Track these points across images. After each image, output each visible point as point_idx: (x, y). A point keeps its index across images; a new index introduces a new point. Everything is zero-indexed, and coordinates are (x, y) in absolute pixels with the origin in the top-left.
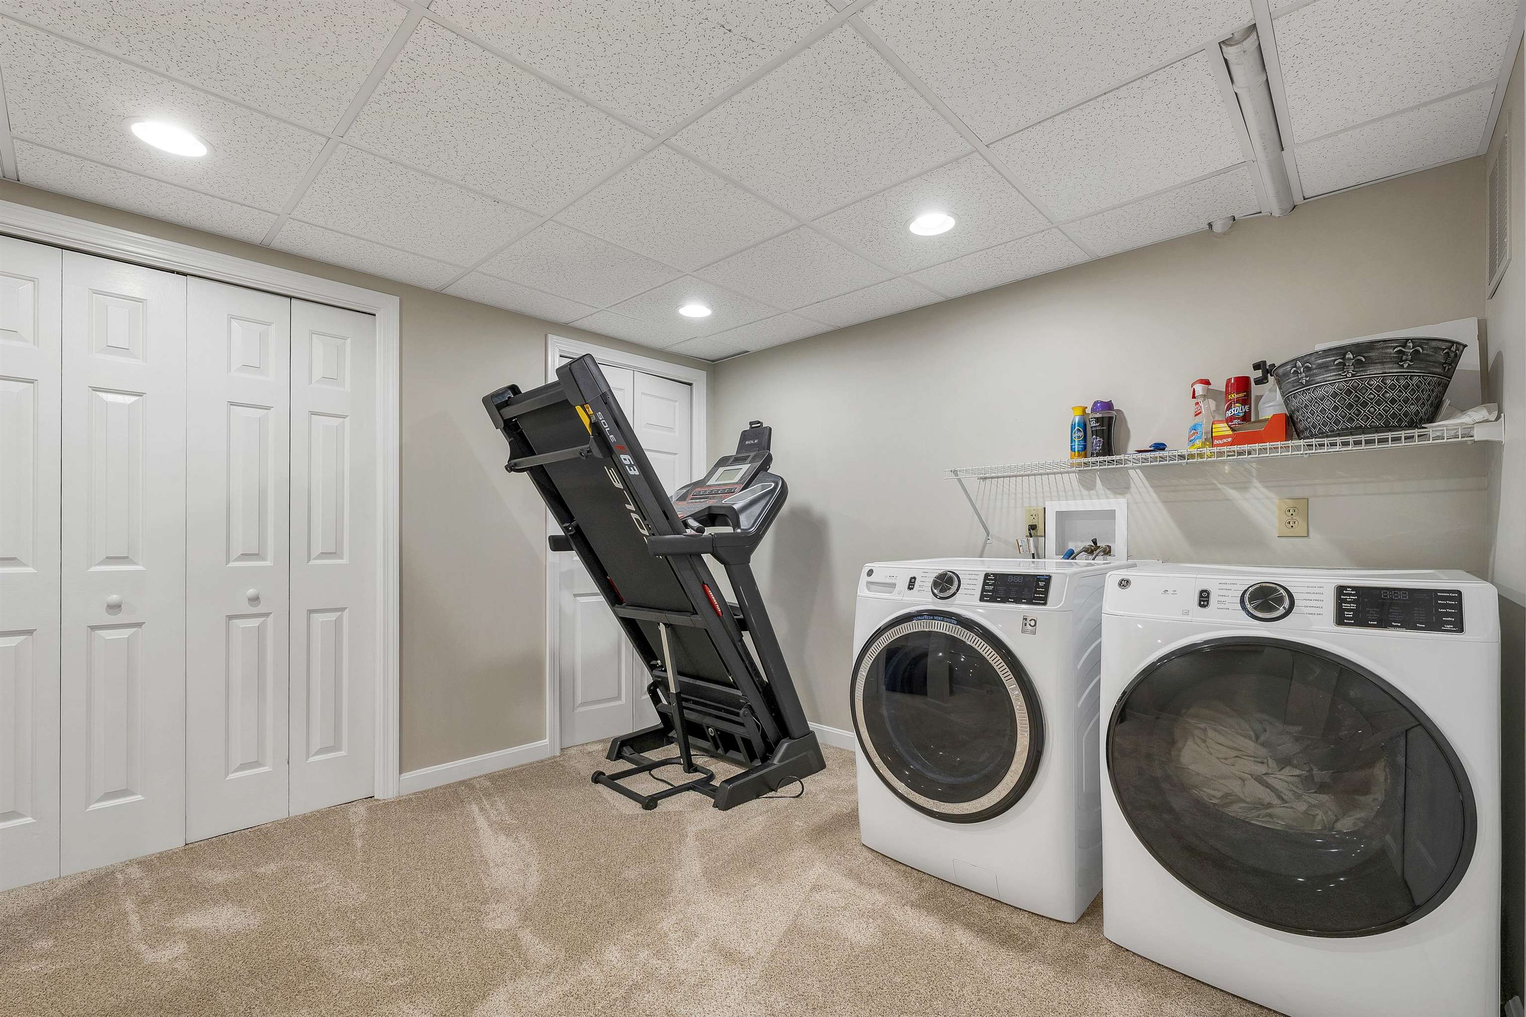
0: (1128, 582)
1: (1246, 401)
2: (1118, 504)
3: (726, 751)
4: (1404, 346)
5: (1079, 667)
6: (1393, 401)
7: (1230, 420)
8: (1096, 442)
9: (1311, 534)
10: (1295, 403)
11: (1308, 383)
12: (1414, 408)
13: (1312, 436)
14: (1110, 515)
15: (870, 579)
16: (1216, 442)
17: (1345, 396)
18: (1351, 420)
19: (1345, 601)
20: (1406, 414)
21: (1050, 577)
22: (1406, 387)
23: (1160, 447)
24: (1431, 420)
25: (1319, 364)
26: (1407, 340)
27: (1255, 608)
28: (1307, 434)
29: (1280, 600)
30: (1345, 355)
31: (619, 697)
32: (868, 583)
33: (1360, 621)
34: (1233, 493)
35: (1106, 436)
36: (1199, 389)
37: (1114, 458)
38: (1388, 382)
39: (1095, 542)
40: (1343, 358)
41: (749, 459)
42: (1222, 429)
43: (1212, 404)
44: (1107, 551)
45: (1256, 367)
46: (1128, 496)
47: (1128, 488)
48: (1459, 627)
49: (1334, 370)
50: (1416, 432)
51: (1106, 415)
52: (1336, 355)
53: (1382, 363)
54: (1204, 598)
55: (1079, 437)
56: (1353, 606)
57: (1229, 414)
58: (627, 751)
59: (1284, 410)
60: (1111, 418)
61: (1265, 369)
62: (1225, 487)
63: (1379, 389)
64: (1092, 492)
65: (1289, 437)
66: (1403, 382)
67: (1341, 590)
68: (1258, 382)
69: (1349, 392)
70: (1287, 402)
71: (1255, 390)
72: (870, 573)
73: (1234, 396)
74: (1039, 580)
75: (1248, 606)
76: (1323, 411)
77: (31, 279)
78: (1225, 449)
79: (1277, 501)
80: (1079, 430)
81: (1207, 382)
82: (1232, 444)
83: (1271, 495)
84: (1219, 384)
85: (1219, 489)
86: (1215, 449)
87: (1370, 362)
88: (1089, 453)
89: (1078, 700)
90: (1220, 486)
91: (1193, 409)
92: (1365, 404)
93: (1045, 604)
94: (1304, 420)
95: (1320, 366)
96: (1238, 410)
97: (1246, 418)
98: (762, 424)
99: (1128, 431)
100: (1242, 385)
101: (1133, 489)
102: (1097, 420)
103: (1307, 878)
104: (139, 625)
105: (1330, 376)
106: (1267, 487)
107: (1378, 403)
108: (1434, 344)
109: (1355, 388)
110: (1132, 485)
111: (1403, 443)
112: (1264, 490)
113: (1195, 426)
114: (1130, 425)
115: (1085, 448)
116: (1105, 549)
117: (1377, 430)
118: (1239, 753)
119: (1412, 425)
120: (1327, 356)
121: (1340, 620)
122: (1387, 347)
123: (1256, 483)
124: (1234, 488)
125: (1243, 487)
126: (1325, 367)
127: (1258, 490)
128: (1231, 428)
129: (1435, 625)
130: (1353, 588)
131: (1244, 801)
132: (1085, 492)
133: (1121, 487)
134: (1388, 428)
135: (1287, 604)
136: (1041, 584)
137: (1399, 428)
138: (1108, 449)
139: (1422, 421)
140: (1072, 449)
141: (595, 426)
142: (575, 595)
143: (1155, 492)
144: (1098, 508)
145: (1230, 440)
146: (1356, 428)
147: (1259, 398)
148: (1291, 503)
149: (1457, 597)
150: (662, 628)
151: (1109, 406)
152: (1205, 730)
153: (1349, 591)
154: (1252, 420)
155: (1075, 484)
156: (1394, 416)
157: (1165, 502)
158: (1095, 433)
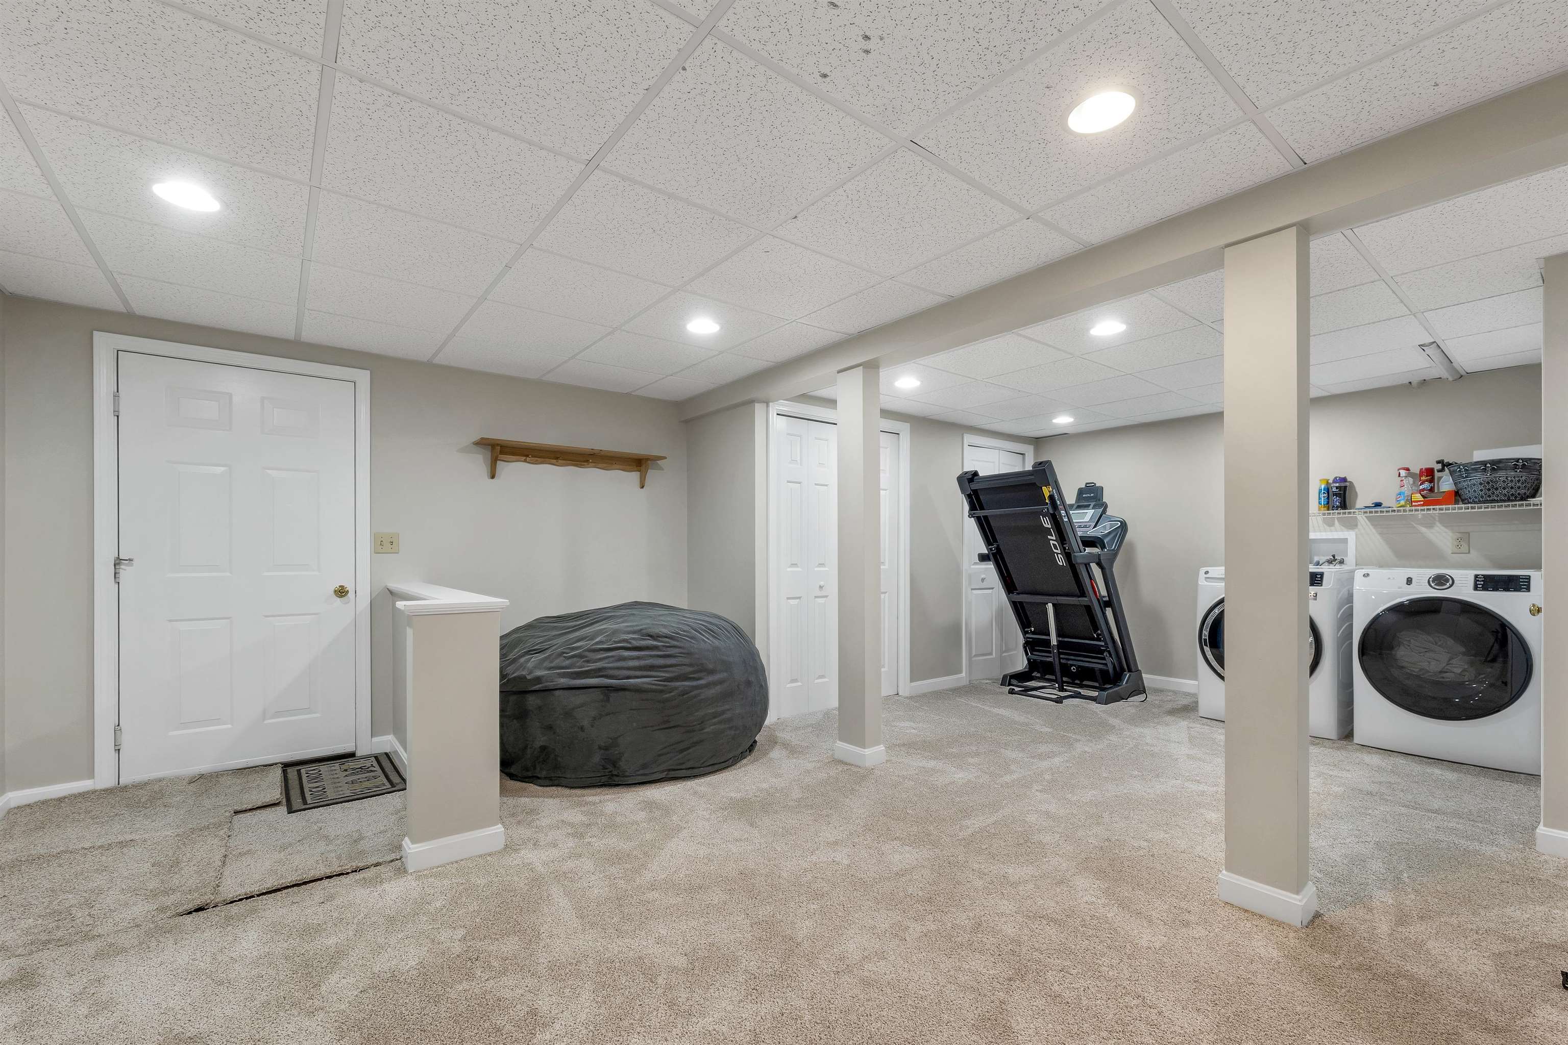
0: (1368, 574)
1: (1431, 481)
2: (1351, 536)
3: (1082, 681)
4: (1518, 462)
5: (1339, 616)
6: (1512, 488)
7: (1420, 491)
8: (1337, 501)
9: (1471, 551)
10: (1460, 486)
11: (1466, 477)
12: (1523, 491)
13: (1469, 503)
14: (1345, 541)
15: (1207, 576)
16: (1413, 504)
17: (1486, 485)
18: (1489, 496)
19: (1478, 581)
20: (1519, 494)
21: (1323, 573)
22: (1519, 481)
23: (1378, 505)
24: (1534, 496)
25: (1472, 468)
26: (1519, 459)
27: (1435, 585)
28: (1466, 501)
29: (1447, 581)
30: (1486, 465)
31: (991, 654)
32: (1206, 578)
33: (1485, 588)
34: (1423, 529)
35: (1342, 497)
36: (1403, 473)
37: (1347, 511)
38: (1509, 478)
39: (1334, 556)
40: (1485, 466)
41: (1091, 506)
42: (1417, 497)
43: (1411, 480)
44: (1342, 562)
45: (1438, 462)
46: (1357, 530)
47: (1356, 525)
48: (1528, 589)
49: (1480, 472)
50: (1524, 502)
51: (1343, 484)
52: (1482, 464)
53: (1506, 470)
54: (1409, 581)
55: (1324, 497)
56: (1482, 583)
57: (1421, 487)
58: (1014, 682)
59: (1453, 488)
60: (1345, 487)
61: (1444, 465)
62: (1419, 526)
63: (1504, 482)
64: (1332, 528)
65: (1456, 502)
66: (1517, 479)
67: (1476, 576)
68: (1439, 471)
69: (1488, 483)
70: (1455, 484)
71: (1437, 475)
72: (1207, 573)
73: (1423, 478)
74: (1317, 574)
75: (1433, 585)
76: (1475, 491)
77: (800, 436)
78: (1419, 508)
79: (1451, 534)
80: (1324, 493)
81: (1408, 469)
82: (1423, 505)
83: (1447, 530)
84: (1416, 470)
85: (1415, 527)
86: (1413, 508)
87: (1499, 469)
88: (1331, 508)
89: (1338, 633)
90: (1415, 525)
91: (1399, 483)
92: (1497, 489)
93: (1321, 586)
94: (1466, 493)
95: (1473, 469)
96: (1426, 485)
97: (1432, 490)
98: (1095, 484)
99: (1356, 493)
100: (1430, 472)
101: (1359, 526)
102: (1337, 488)
103: (1461, 698)
104: (826, 596)
105: (1479, 475)
106: (1444, 526)
107: (1504, 488)
108: (1533, 461)
109: (1491, 481)
110: (1359, 523)
111: (1518, 508)
112: (1442, 528)
113: (1400, 493)
114: (1357, 490)
115: (1328, 503)
116: (1341, 561)
117: (1504, 501)
118: (1426, 650)
119: (1522, 499)
120: (1476, 465)
121: (1476, 588)
122: (1508, 462)
123: (1438, 524)
124: (1426, 527)
125: (1430, 526)
126: (1475, 470)
127: (1439, 528)
128: (1422, 495)
129: (1518, 589)
130: (1482, 575)
131: (1430, 672)
132: (1328, 528)
133: (1351, 525)
134: (1509, 500)
135: (1451, 582)
136: (1319, 576)
137: (1515, 500)
138: (1344, 506)
139: (1528, 497)
140: (1320, 503)
141: (1051, 497)
142: (972, 589)
143: (1374, 528)
144: (1336, 537)
145: (1422, 503)
146: (1492, 500)
147: (1440, 478)
148: (1459, 535)
149: (1528, 578)
150: (1050, 607)
151: (1344, 480)
152: (1410, 641)
153: (1480, 576)
154: (1436, 491)
155: (1320, 522)
156: (1512, 495)
157: (1380, 534)
158: (1335, 494)
